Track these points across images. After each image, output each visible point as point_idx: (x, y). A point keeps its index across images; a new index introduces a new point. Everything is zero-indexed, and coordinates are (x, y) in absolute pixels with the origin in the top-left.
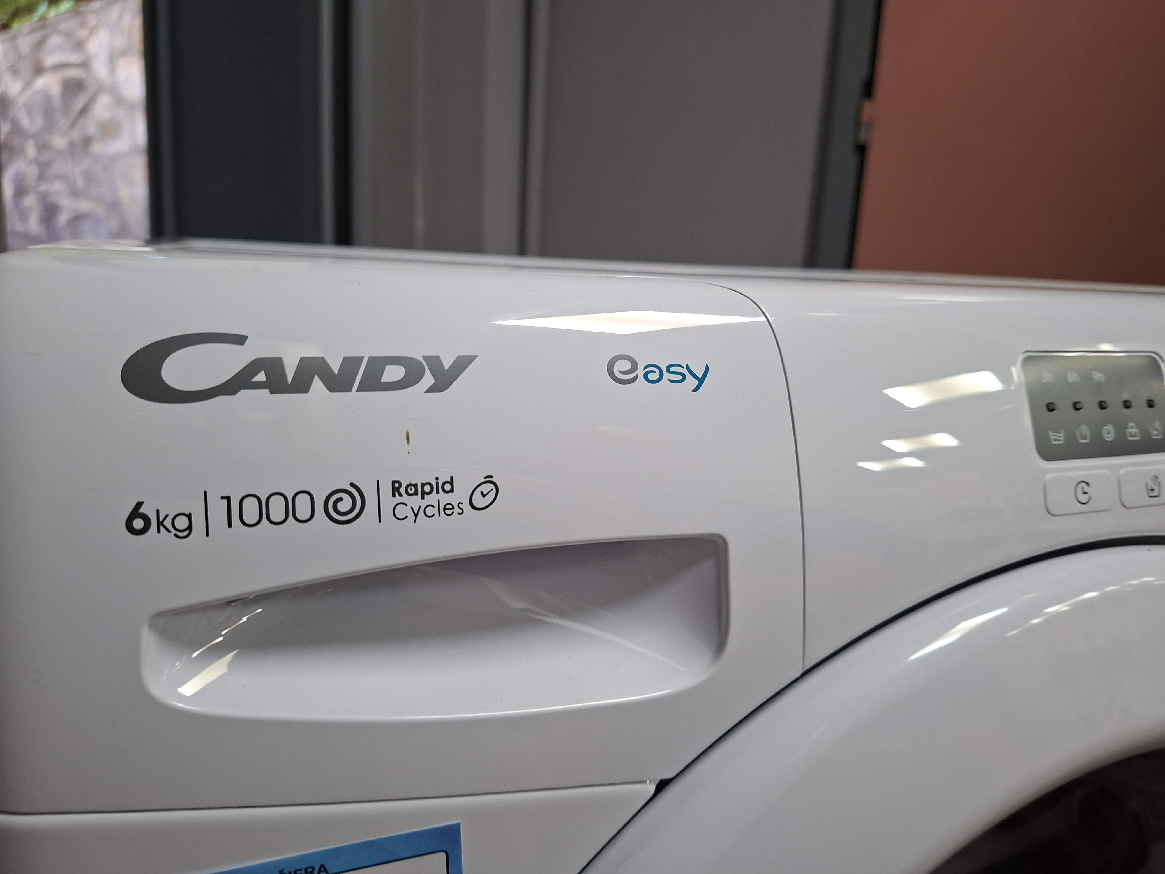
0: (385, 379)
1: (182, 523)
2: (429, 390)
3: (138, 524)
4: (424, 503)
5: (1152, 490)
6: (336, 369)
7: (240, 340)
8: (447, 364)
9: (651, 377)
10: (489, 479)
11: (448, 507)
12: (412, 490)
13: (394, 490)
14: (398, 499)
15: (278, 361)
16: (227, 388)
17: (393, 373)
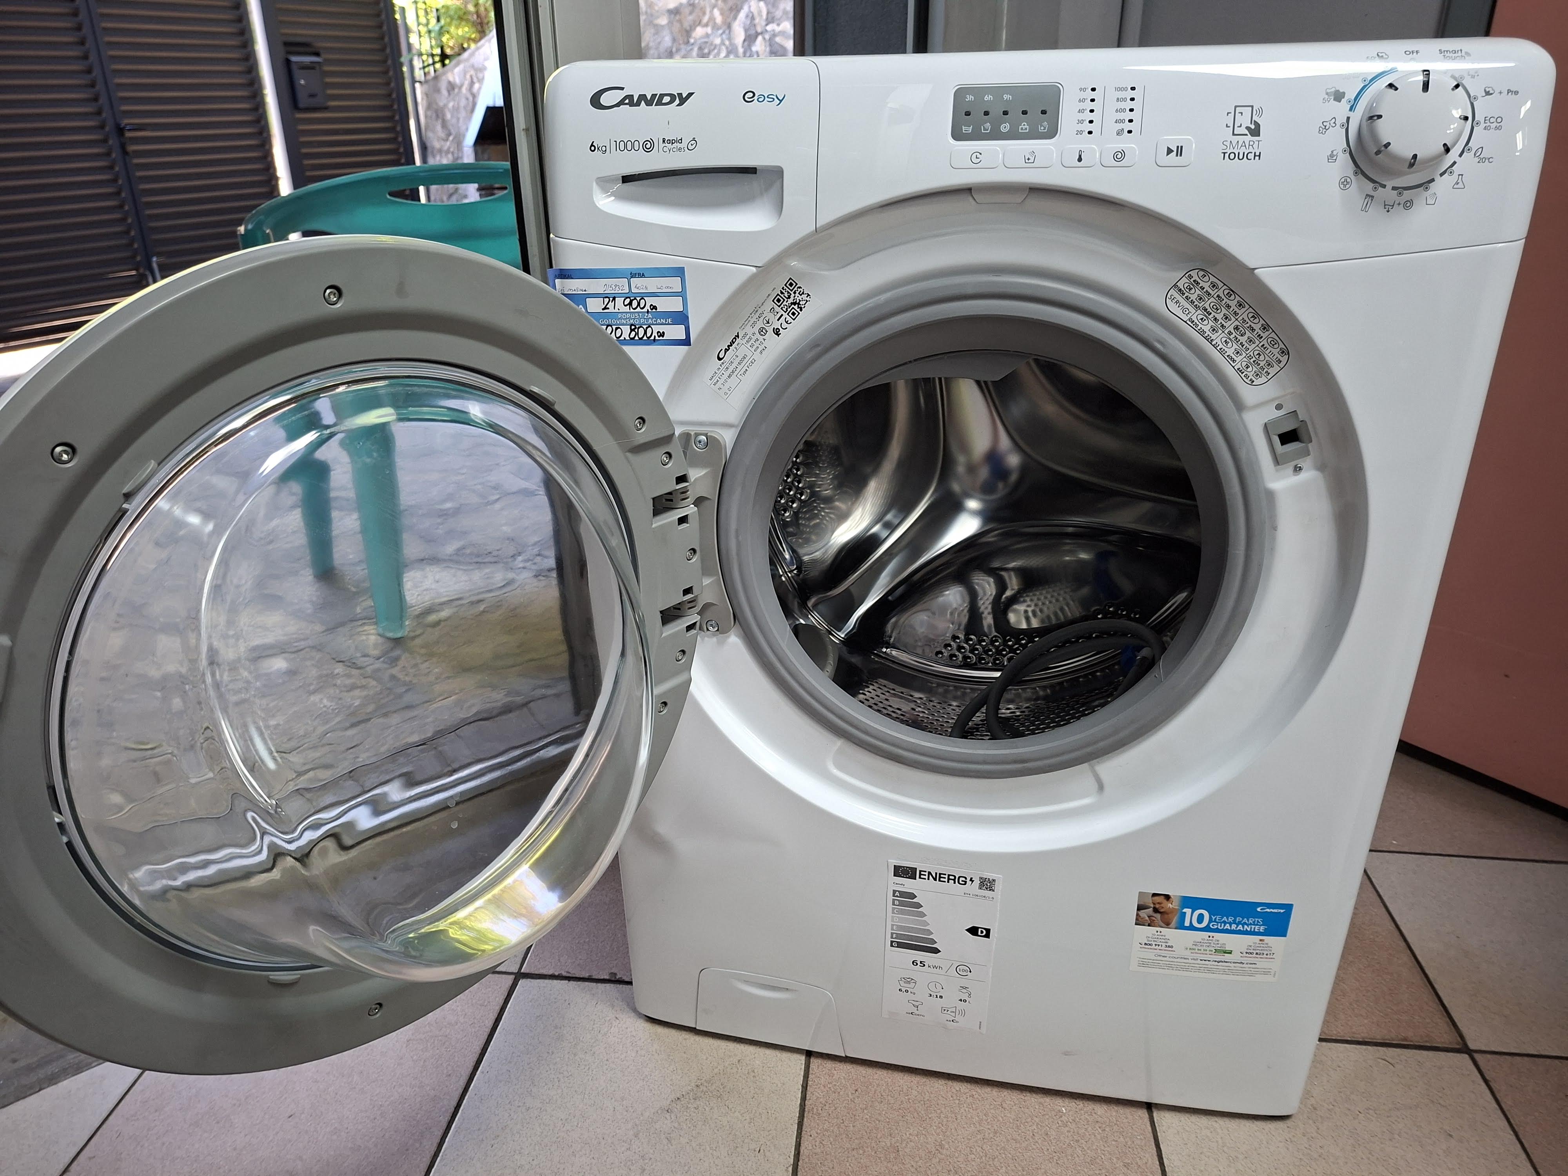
0: (663, 102)
1: (604, 149)
2: (677, 106)
3: (593, 148)
4: (672, 147)
5: (1029, 159)
6: (649, 98)
7: (622, 89)
9: (760, 99)
10: (694, 139)
11: (680, 149)
12: (669, 142)
13: (664, 141)
14: (664, 145)
15: (632, 96)
16: (618, 105)
17: (666, 99)
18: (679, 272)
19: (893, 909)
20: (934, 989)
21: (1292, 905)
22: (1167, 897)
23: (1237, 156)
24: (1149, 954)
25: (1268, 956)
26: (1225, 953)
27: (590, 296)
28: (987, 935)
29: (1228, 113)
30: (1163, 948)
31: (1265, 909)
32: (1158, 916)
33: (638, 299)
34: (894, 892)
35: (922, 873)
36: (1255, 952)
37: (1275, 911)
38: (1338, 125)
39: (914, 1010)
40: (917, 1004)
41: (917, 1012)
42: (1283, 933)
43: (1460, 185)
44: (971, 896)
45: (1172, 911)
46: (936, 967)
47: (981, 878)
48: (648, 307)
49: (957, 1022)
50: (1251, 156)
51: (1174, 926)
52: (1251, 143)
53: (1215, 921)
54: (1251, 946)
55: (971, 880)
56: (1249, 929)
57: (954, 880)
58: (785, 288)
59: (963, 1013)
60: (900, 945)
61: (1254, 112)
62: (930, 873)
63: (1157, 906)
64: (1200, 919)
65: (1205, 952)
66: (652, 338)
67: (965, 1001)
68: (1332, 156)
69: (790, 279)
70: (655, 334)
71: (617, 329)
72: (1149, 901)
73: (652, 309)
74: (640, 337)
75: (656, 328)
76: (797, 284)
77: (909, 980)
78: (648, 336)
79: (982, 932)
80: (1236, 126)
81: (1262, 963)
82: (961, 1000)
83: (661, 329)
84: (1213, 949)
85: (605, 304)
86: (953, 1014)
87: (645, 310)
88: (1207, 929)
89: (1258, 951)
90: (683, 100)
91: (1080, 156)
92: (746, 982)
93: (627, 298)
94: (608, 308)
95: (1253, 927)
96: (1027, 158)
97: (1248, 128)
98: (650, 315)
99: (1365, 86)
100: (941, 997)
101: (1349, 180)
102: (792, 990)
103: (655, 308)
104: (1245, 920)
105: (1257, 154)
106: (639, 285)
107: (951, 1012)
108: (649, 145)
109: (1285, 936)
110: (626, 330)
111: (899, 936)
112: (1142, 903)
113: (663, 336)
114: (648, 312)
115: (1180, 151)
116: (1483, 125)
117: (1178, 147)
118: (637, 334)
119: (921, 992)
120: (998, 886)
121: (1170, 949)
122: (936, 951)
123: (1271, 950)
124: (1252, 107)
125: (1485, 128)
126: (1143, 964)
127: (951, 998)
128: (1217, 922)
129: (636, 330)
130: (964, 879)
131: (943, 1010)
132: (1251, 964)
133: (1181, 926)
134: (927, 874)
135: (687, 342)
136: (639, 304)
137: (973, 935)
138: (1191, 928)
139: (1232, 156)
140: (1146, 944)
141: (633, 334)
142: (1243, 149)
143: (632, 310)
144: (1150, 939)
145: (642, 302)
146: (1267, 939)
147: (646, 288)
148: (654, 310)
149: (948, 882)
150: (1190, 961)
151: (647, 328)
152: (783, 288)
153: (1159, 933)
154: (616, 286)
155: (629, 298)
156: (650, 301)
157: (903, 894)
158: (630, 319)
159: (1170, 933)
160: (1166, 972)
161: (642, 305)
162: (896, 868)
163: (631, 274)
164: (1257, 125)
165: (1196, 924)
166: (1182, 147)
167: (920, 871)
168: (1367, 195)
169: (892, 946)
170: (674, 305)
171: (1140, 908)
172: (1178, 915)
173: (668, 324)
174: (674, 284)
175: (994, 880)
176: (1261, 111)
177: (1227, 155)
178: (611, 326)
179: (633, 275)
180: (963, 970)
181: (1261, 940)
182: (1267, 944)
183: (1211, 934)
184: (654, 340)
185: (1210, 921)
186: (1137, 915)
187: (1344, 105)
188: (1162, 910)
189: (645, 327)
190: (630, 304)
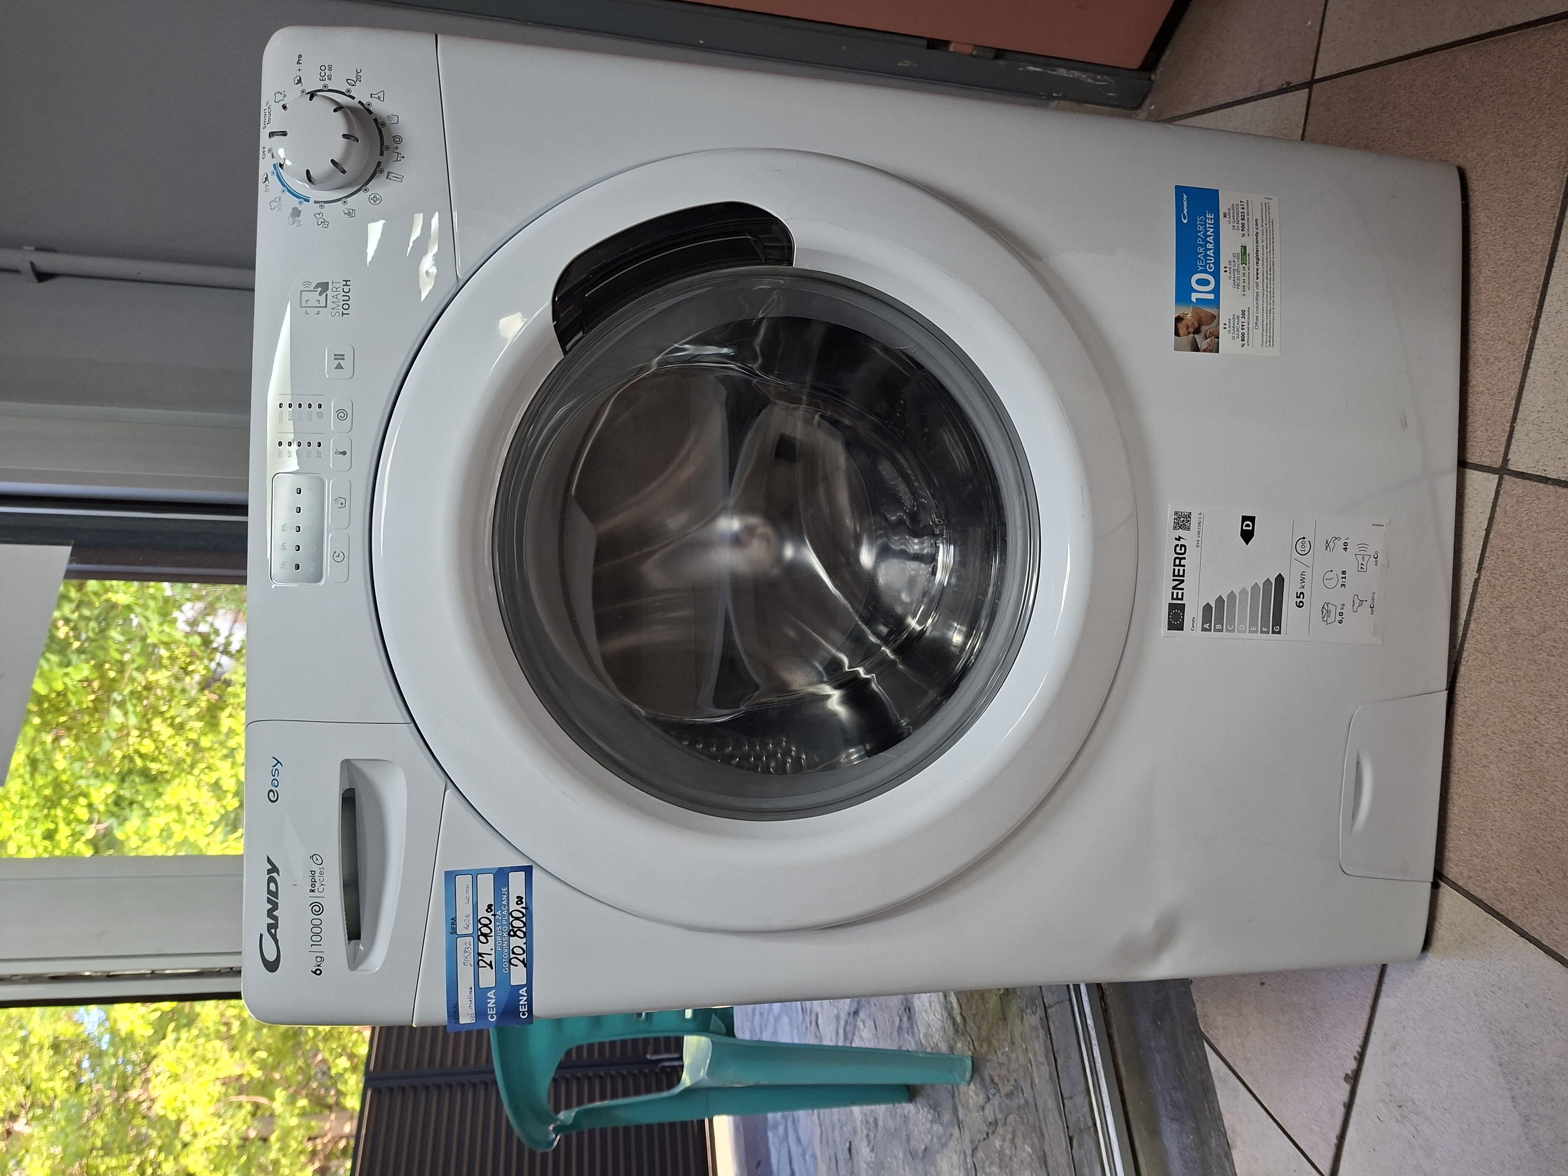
0: (274, 890)
1: (319, 959)
2: (278, 874)
3: (318, 972)
4: (319, 882)
5: (342, 504)
6: (271, 906)
7: (261, 936)
8: (270, 867)
9: (276, 785)
10: (312, 857)
11: (321, 873)
12: (313, 885)
13: (313, 891)
14: (316, 890)
15: (268, 924)
16: (276, 942)
17: (273, 887)
18: (450, 877)
19: (1227, 631)
20: (1334, 581)
21: (1176, 186)
22: (1178, 320)
23: (346, 302)
24: (1256, 336)
25: (1245, 207)
26: (1245, 253)
27: (476, 984)
28: (1252, 519)
29: (306, 313)
30: (1246, 320)
31: (1184, 214)
32: (1204, 328)
33: (480, 926)
34: (1204, 629)
35: (1175, 596)
36: (1241, 222)
37: (1185, 203)
38: (322, 211)
39: (1366, 605)
40: (1357, 602)
41: (1370, 602)
42: (1213, 195)
43: (381, 95)
44: (1200, 539)
45: (1196, 313)
46: (1303, 580)
47: (1175, 528)
48: (489, 915)
49: (1377, 553)
50: (346, 289)
51: (1217, 310)
52: (334, 289)
53: (1205, 266)
54: (1234, 227)
55: (1179, 539)
56: (1212, 230)
57: (1180, 559)
59: (1363, 546)
60: (1277, 621)
61: (307, 289)
62: (1174, 588)
63: (1191, 330)
64: (1203, 282)
65: (1247, 275)
66: (524, 911)
67: (1346, 544)
68: (349, 214)
70: (519, 907)
71: (514, 953)
72: (1186, 339)
73: (492, 911)
74: (522, 925)
75: (513, 906)
77: (1325, 611)
78: (521, 916)
79: (1248, 525)
80: (318, 305)
81: (1256, 213)
82: (1345, 549)
83: (513, 900)
84: (1241, 266)
85: (486, 965)
86: (1366, 558)
87: (492, 918)
88: (1216, 275)
89: (1240, 218)
90: (274, 869)
91: (341, 453)
92: (1354, 816)
93: (479, 939)
94: (491, 962)
95: (1208, 226)
96: (341, 506)
97: (320, 294)
98: (499, 913)
99: (289, 191)
100: (1344, 572)
101: (372, 196)
102: (1358, 757)
103: (490, 906)
104: (1200, 234)
105: (345, 283)
106: (464, 925)
107: (1363, 560)
108: (317, 909)
109: (1216, 192)
110: (515, 941)
111: (1265, 624)
112: (1189, 347)
113: (522, 898)
114: (494, 915)
115: (339, 357)
116: (327, 82)
117: (335, 359)
118: (519, 929)
119: (1338, 596)
120: (1185, 509)
121: (1246, 313)
122: (1280, 579)
123: (1237, 205)
124: (302, 291)
125: (330, 79)
126: (1270, 342)
127: (1347, 561)
128: (1206, 263)
129: (515, 929)
130: (1178, 548)
131: (1362, 568)
132: (1257, 225)
133: (1216, 302)
134: (1175, 591)
135: (528, 871)
136: (486, 926)
137: (1253, 536)
138: (1216, 291)
139: (346, 307)
140: (1243, 340)
141: (519, 933)
142: (340, 297)
143: (493, 934)
144: (1235, 335)
145: (483, 921)
146: (1223, 209)
147: (468, 915)
148: (493, 908)
149: (1184, 566)
150: (1260, 290)
151: (512, 917)
153: (1227, 326)
154: (465, 952)
155: (479, 936)
156: (482, 912)
157: (1206, 618)
158: (502, 936)
159: (1225, 314)
160: (1277, 316)
161: (487, 922)
162: (1171, 627)
163: (452, 933)
164: (319, 285)
165: (1211, 287)
166: (335, 355)
167: (1173, 599)
168: (387, 178)
169: (1279, 633)
170: (486, 883)
171: (1195, 348)
172: (1200, 307)
173: (508, 891)
174: (463, 883)
175: (1176, 513)
176: (308, 283)
177: (345, 312)
178: (511, 959)
179: (454, 931)
180: (1302, 547)
181: (1225, 216)
182: (1229, 209)
183: (1222, 269)
184: (525, 908)
185: (1205, 271)
186: (1205, 351)
187: (304, 207)
188: (1196, 324)
189: (511, 919)
190: (486, 935)
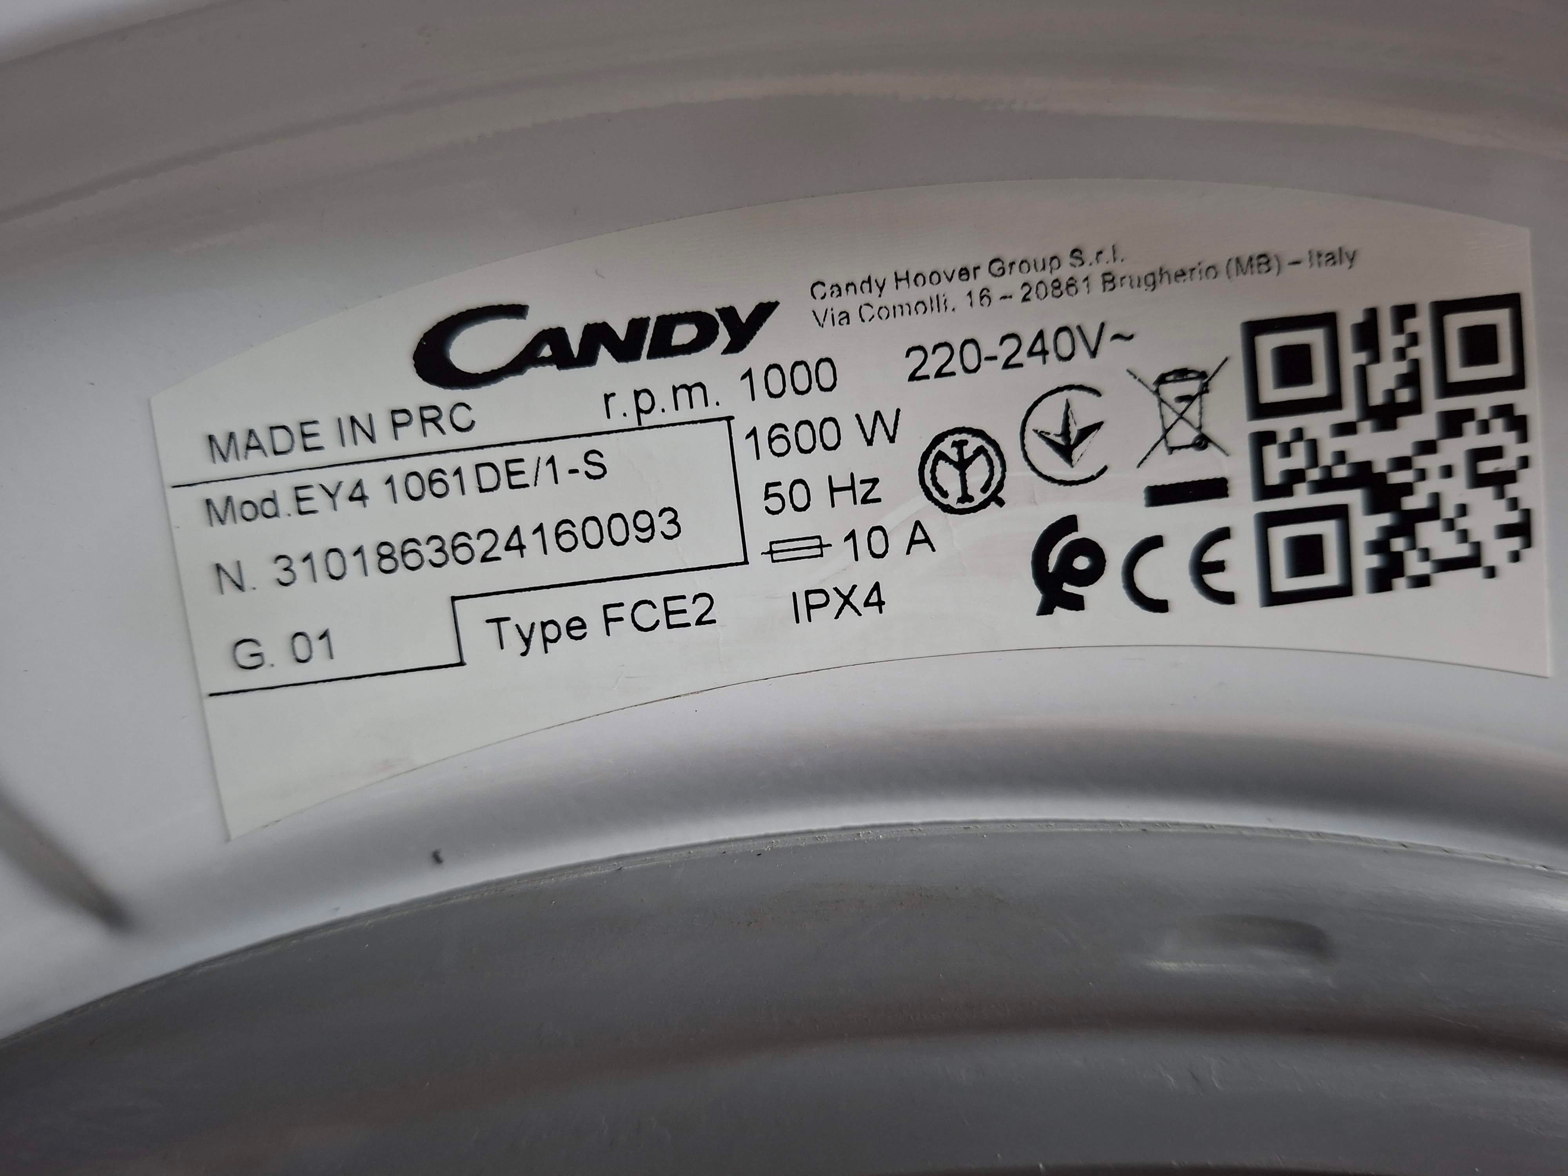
58: (1421, 324)
69: (1512, 301)
76: (1517, 381)
152: (1404, 312)
